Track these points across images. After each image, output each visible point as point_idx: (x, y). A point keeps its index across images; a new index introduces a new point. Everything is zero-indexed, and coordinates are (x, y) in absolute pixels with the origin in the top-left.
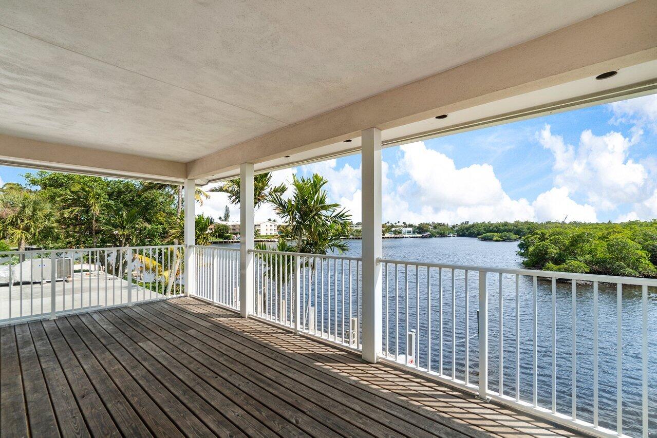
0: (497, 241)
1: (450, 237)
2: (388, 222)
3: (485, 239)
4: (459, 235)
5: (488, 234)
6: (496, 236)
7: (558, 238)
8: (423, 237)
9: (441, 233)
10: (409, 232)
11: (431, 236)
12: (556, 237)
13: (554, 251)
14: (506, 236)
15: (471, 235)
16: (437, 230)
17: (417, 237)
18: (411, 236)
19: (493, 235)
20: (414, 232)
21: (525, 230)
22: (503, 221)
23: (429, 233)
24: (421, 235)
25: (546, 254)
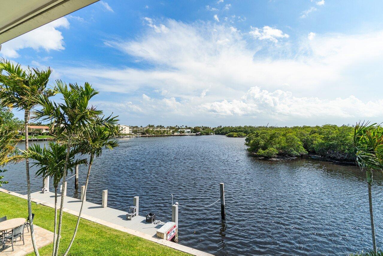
0: (235, 137)
1: (212, 135)
2: (177, 126)
3: (230, 136)
4: (216, 134)
5: (231, 133)
6: (235, 134)
7: (264, 136)
8: (197, 135)
9: (207, 133)
10: (188, 132)
11: (201, 134)
12: (263, 135)
13: (262, 143)
14: (240, 134)
15: (223, 134)
16: (204, 131)
17: (193, 135)
18: (190, 134)
19: (234, 134)
20: (191, 132)
21: (249, 131)
22: (238, 126)
23: (200, 133)
24: (195, 134)
25: (259, 144)
